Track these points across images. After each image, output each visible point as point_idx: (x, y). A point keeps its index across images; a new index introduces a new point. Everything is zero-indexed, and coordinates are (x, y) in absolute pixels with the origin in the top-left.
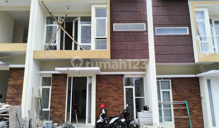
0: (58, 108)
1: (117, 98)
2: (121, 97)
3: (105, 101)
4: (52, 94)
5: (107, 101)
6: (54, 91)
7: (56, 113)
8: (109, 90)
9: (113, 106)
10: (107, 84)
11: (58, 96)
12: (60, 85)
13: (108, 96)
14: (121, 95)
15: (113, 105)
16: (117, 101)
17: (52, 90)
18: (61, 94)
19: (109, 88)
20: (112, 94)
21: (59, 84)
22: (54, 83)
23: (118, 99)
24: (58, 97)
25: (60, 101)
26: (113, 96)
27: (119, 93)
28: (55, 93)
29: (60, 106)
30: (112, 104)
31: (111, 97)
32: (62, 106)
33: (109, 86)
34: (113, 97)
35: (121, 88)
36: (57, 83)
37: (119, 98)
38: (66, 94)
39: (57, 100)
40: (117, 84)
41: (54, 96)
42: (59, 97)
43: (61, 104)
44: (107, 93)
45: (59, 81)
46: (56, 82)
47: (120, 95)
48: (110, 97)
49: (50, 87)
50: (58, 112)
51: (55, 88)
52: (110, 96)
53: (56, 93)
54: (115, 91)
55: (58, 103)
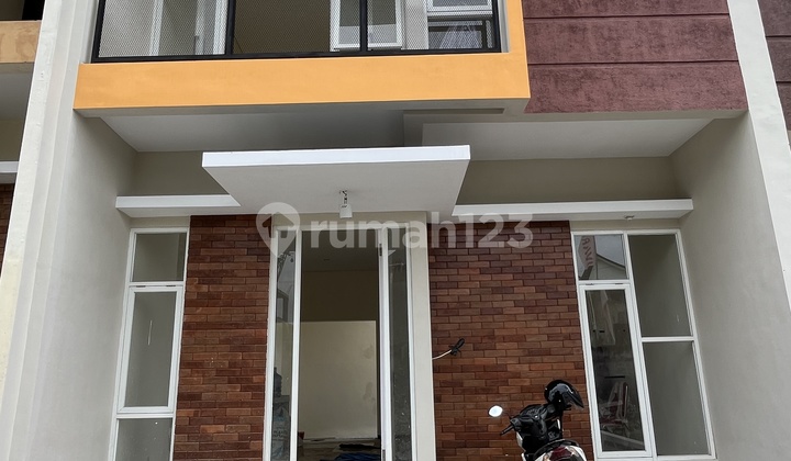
0: (224, 405)
1: (545, 345)
2: (568, 337)
3: (480, 361)
4: (186, 326)
5: (492, 361)
6: (197, 306)
7: (211, 429)
8: (496, 305)
9: (523, 390)
10: (483, 272)
11: (222, 335)
12: (231, 274)
13: (492, 337)
14: (564, 330)
15: (527, 384)
16: (546, 359)
17: (188, 304)
18: (237, 326)
19: (495, 291)
20: (514, 324)
21: (225, 266)
22: (202, 267)
23: (548, 353)
24: (222, 342)
25: (233, 365)
26: (520, 333)
27: (553, 316)
28: (203, 318)
29: (235, 392)
30: (517, 375)
31: (511, 339)
32: (244, 389)
33: (498, 284)
34: (520, 339)
35: (560, 289)
36: (214, 266)
37: (555, 345)
38: (264, 325)
39: (216, 358)
40: (541, 270)
41: (199, 334)
42: (227, 341)
43: (238, 381)
44: (490, 319)
45: (227, 252)
46: (214, 259)
47: (557, 330)
48: (504, 339)
49: (179, 288)
50: (222, 428)
51: (205, 288)
52: (504, 333)
53: (210, 319)
54: (530, 308)
55: (220, 372)
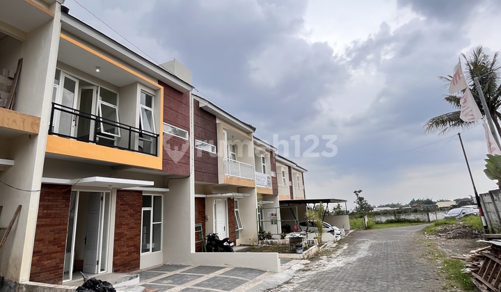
0: (51, 253)
1: (133, 226)
4: (38, 226)
6: (43, 218)
7: (45, 263)
10: (121, 205)
11: (51, 228)
12: (56, 206)
13: (122, 224)
15: (128, 237)
17: (39, 217)
18: (57, 225)
19: (124, 211)
20: (127, 220)
21: (54, 203)
22: (45, 203)
23: (134, 228)
24: (50, 231)
25: (55, 239)
28: (44, 223)
29: (55, 248)
30: (126, 235)
34: (127, 224)
36: (50, 203)
37: (136, 225)
39: (49, 237)
40: (135, 205)
41: (43, 229)
42: (53, 231)
43: (56, 244)
47: (136, 221)
48: (124, 225)
50: (49, 261)
51: (45, 211)
53: (47, 223)
54: (131, 215)
55: (50, 242)
